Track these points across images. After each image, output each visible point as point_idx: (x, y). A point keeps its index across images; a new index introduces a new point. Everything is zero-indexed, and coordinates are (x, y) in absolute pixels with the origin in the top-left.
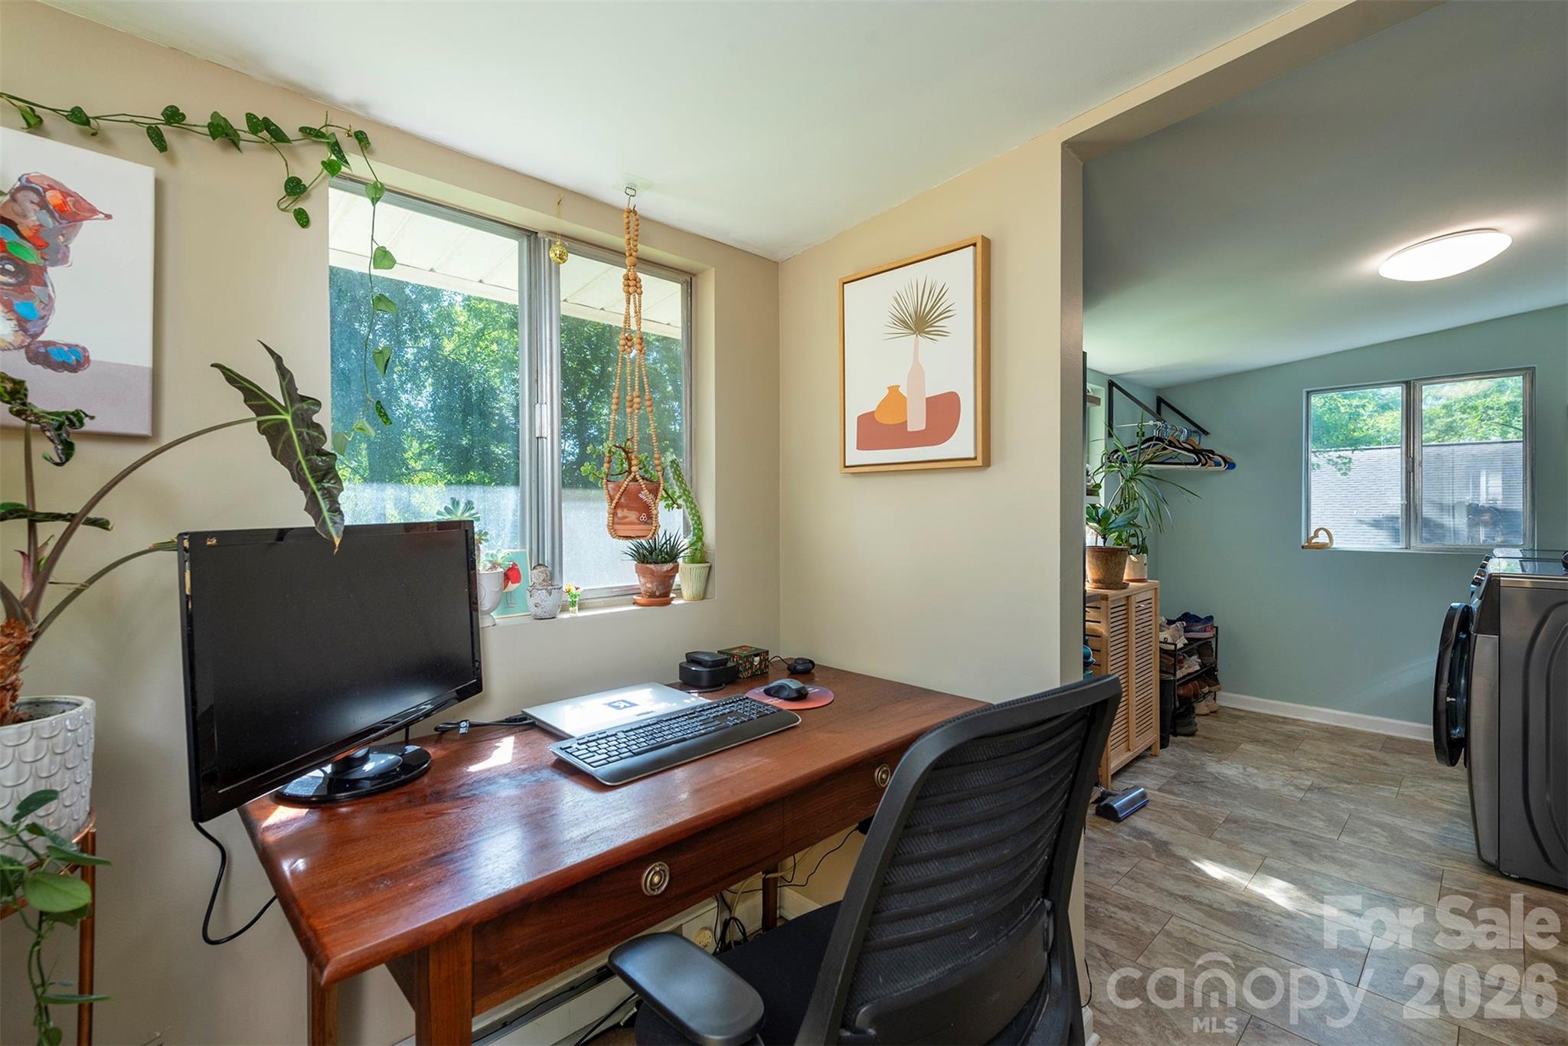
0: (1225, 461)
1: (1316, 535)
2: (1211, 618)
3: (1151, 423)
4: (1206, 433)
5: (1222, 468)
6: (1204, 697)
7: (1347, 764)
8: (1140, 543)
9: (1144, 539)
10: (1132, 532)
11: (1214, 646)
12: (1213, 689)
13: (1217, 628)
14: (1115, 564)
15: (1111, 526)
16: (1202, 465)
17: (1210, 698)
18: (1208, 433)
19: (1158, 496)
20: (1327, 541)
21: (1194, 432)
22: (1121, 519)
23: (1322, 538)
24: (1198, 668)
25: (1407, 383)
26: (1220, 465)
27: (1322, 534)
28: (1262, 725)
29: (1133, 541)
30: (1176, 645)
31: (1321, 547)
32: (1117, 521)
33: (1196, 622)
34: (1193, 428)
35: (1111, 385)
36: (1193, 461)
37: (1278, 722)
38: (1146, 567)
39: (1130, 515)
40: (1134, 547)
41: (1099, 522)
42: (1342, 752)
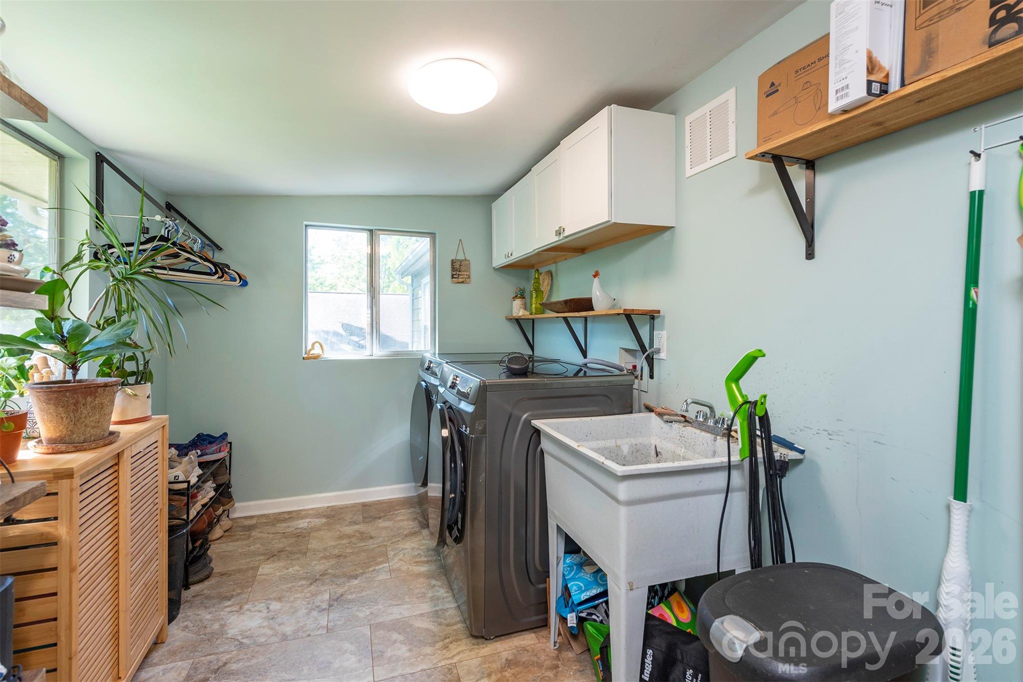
0: (240, 278)
1: (313, 348)
2: (226, 434)
3: (158, 218)
4: (220, 249)
5: (237, 283)
6: (218, 521)
7: (348, 551)
8: (141, 368)
9: (146, 363)
10: (129, 354)
11: (228, 464)
12: (227, 507)
13: (230, 443)
14: (93, 408)
15: (86, 349)
16: (219, 278)
17: (224, 517)
18: (221, 249)
19: (167, 304)
20: (321, 353)
21: (208, 245)
22: (104, 337)
23: (317, 351)
24: (212, 493)
25: (371, 231)
26: (235, 280)
27: (317, 346)
28: (273, 530)
29: (130, 366)
30: (189, 482)
31: (316, 357)
32: (98, 339)
33: (210, 443)
34: (207, 242)
35: (100, 160)
36: (209, 271)
37: (285, 520)
38: (150, 401)
39: (120, 332)
40: (132, 374)
41: (63, 342)
42: (341, 538)
